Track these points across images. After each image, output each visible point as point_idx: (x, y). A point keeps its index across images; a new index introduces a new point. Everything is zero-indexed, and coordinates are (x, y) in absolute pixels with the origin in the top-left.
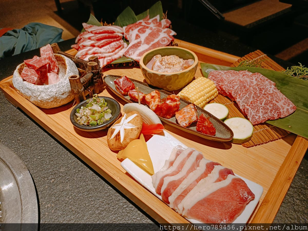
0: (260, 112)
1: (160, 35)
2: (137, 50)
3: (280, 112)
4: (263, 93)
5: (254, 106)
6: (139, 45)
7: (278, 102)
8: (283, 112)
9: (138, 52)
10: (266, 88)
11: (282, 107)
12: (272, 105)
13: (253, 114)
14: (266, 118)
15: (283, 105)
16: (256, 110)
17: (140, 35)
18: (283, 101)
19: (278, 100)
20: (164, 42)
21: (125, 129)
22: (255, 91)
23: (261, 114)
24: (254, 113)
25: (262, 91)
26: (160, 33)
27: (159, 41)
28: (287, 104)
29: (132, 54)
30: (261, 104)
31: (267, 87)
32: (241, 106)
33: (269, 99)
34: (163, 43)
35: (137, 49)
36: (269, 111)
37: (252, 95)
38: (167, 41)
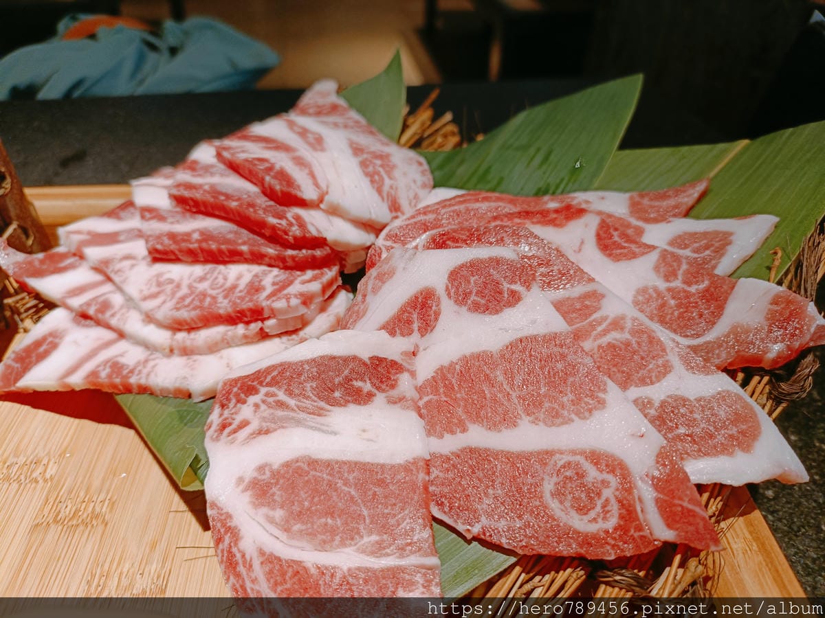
1: (602, 403)
6: (366, 386)
20: (582, 510)
26: (613, 392)
27: (544, 456)
34: (554, 505)
38: (612, 523)
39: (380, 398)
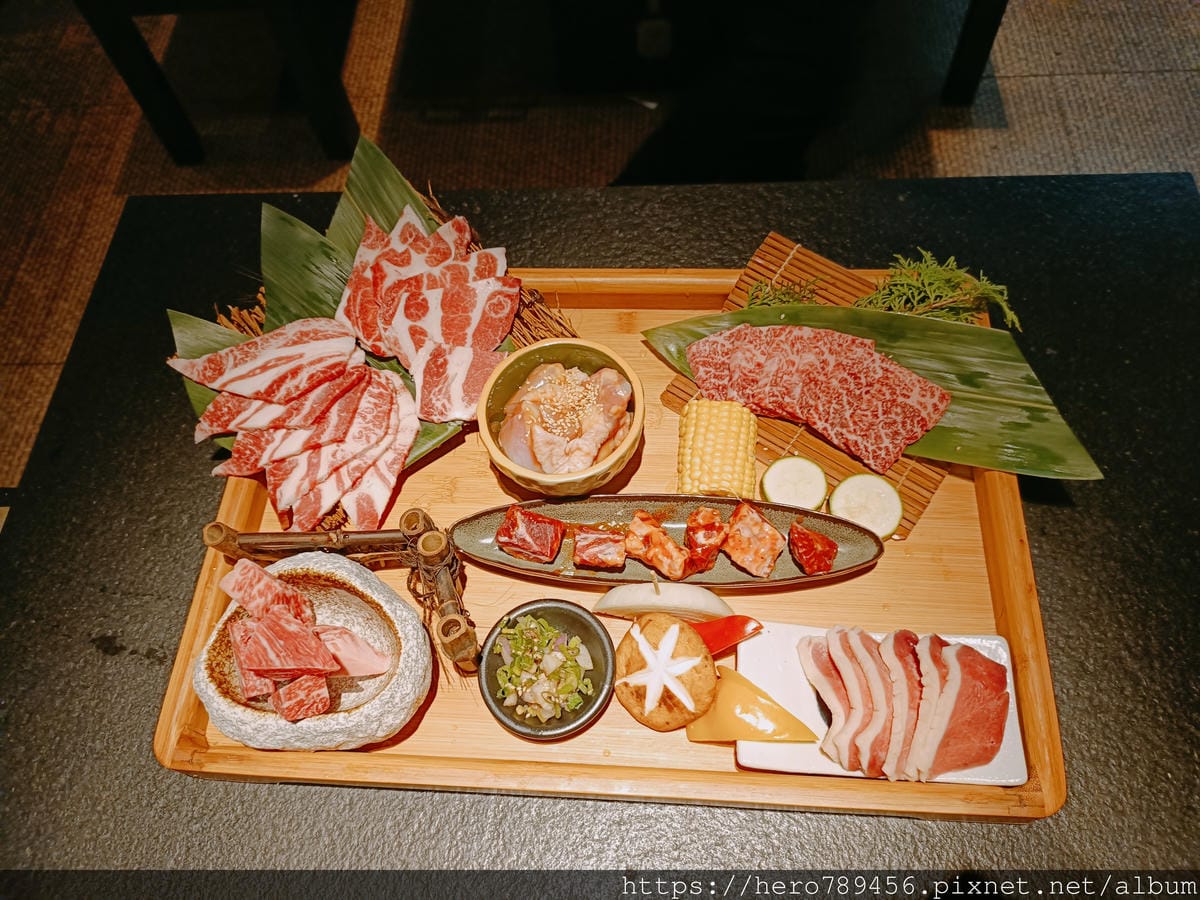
0: (884, 437)
2: (449, 380)
3: (923, 419)
4: (865, 384)
5: (865, 428)
6: (441, 360)
7: (909, 397)
8: (929, 414)
9: (456, 388)
10: (865, 366)
11: (921, 404)
12: (899, 410)
13: (870, 449)
14: (902, 445)
15: (923, 400)
16: (873, 436)
17: (419, 324)
18: (917, 390)
19: (905, 392)
20: (502, 308)
21: (679, 678)
22: (845, 386)
23: (887, 442)
24: (872, 445)
25: (860, 378)
26: (469, 285)
27: (484, 312)
28: (929, 394)
29: (448, 406)
30: (876, 416)
31: (866, 363)
32: (834, 437)
33: (888, 397)
34: (499, 316)
35: (447, 378)
36: (900, 425)
37: (845, 399)
38: (509, 302)
39: (448, 357)
